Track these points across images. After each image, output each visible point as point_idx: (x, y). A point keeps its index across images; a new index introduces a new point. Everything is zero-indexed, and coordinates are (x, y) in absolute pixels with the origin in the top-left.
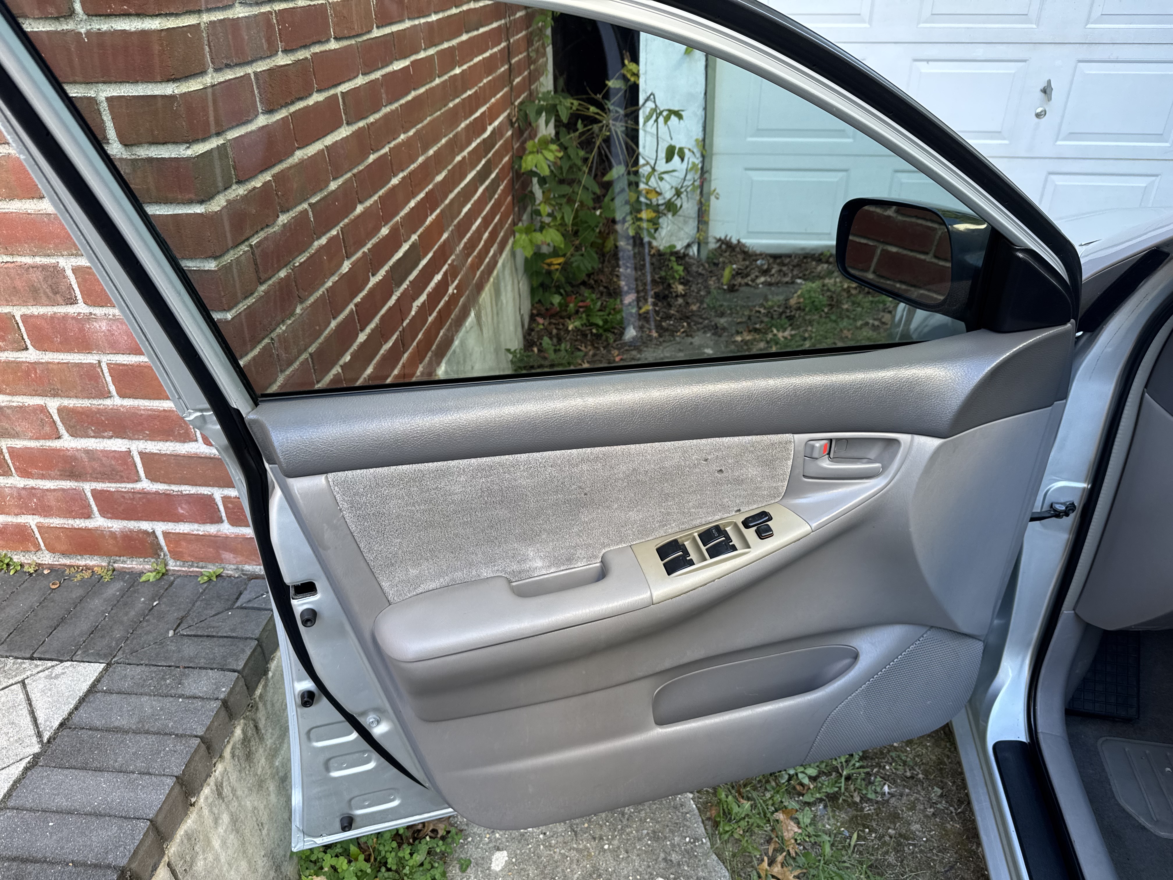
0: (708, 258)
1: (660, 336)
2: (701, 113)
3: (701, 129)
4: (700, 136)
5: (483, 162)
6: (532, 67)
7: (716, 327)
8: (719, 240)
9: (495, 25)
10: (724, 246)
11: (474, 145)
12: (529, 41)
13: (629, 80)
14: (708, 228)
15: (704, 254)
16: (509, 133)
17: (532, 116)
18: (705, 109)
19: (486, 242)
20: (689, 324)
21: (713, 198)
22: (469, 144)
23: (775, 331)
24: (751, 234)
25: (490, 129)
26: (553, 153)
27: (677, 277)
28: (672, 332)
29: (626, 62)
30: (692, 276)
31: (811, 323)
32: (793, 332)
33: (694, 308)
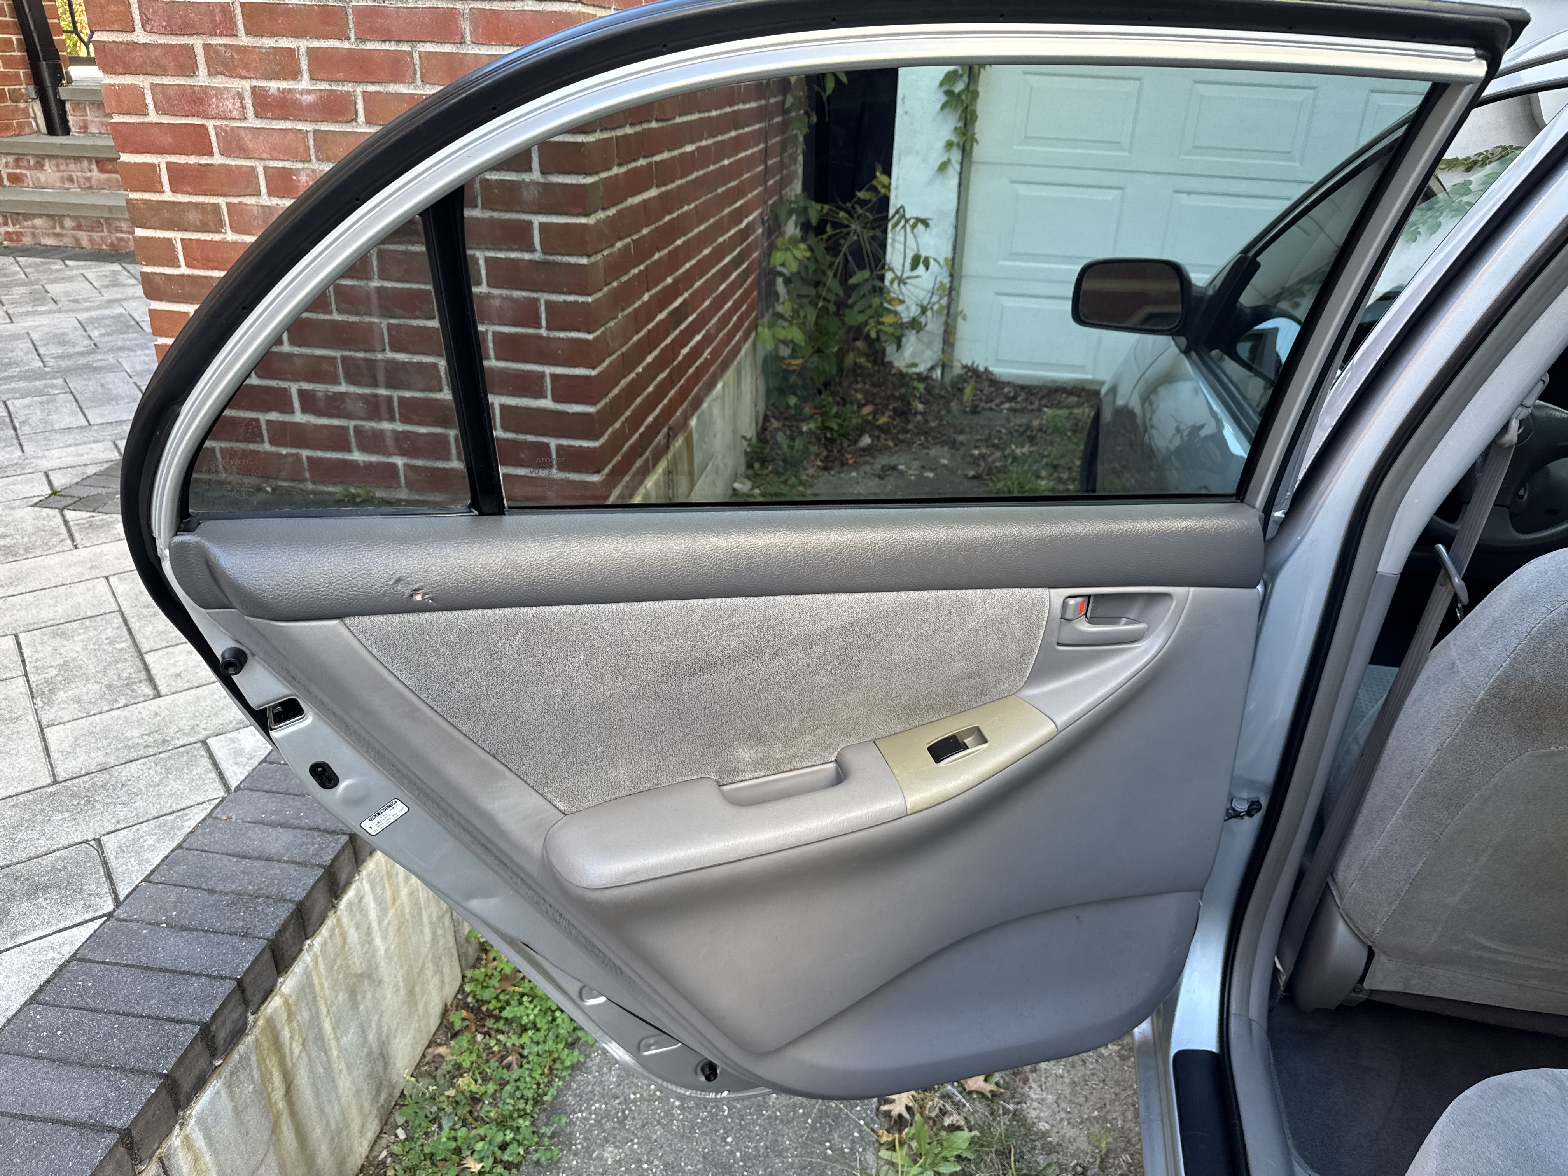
0: (952, 382)
1: (896, 445)
2: (951, 231)
3: (950, 248)
4: (950, 255)
5: (738, 250)
6: (785, 172)
7: (955, 442)
8: (965, 367)
9: (756, 127)
10: (970, 374)
11: (732, 232)
12: (783, 146)
13: (879, 192)
14: (953, 350)
15: (947, 380)
16: (760, 231)
17: (783, 215)
18: (956, 227)
19: (735, 324)
20: (926, 439)
21: (960, 319)
22: (729, 230)
23: (1013, 447)
24: (1000, 362)
25: (745, 222)
26: (802, 252)
27: (918, 394)
28: (910, 444)
29: (878, 174)
30: (933, 396)
31: (1051, 443)
32: (1032, 449)
33: (933, 424)
